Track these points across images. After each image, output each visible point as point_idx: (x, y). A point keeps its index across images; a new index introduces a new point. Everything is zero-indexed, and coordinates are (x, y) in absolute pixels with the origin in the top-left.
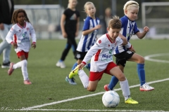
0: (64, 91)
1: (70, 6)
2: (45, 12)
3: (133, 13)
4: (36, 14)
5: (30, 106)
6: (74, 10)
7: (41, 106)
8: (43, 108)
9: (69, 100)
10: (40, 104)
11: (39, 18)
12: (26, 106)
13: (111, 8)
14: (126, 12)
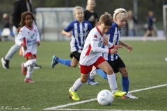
0: (87, 91)
1: (88, 8)
2: (68, 15)
3: (122, 21)
4: (60, 16)
5: (54, 106)
6: (92, 12)
7: (65, 106)
8: (66, 107)
9: (92, 100)
10: (64, 104)
11: (63, 20)
12: (51, 106)
13: (133, 11)
14: (116, 20)
